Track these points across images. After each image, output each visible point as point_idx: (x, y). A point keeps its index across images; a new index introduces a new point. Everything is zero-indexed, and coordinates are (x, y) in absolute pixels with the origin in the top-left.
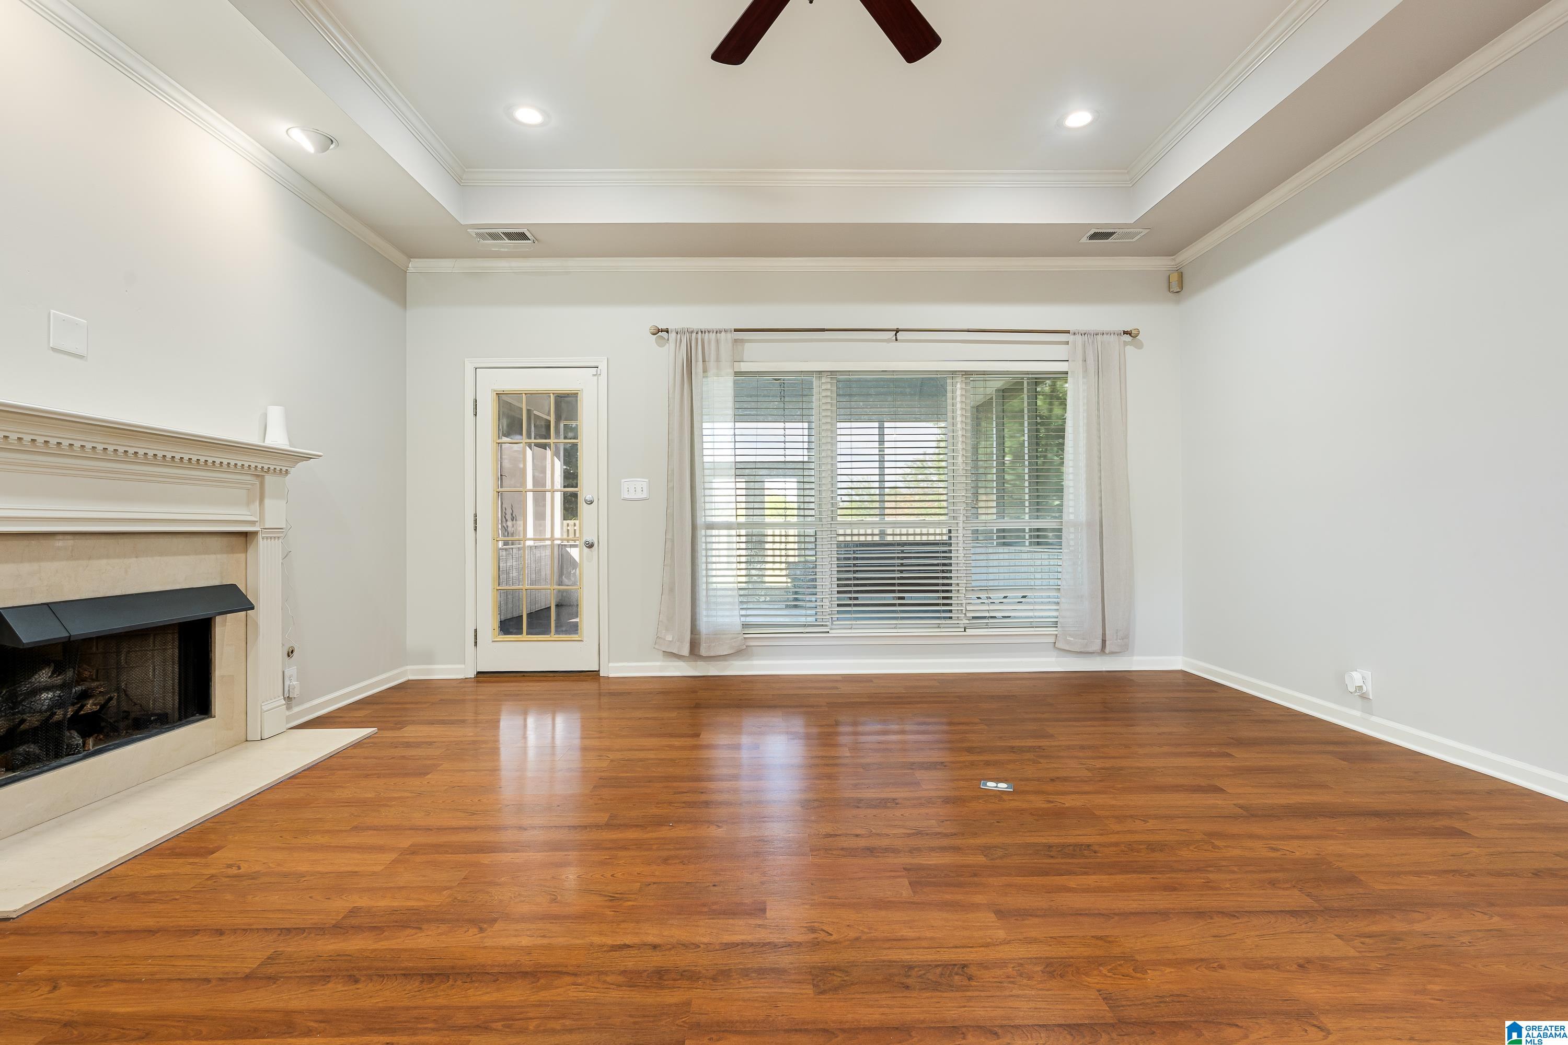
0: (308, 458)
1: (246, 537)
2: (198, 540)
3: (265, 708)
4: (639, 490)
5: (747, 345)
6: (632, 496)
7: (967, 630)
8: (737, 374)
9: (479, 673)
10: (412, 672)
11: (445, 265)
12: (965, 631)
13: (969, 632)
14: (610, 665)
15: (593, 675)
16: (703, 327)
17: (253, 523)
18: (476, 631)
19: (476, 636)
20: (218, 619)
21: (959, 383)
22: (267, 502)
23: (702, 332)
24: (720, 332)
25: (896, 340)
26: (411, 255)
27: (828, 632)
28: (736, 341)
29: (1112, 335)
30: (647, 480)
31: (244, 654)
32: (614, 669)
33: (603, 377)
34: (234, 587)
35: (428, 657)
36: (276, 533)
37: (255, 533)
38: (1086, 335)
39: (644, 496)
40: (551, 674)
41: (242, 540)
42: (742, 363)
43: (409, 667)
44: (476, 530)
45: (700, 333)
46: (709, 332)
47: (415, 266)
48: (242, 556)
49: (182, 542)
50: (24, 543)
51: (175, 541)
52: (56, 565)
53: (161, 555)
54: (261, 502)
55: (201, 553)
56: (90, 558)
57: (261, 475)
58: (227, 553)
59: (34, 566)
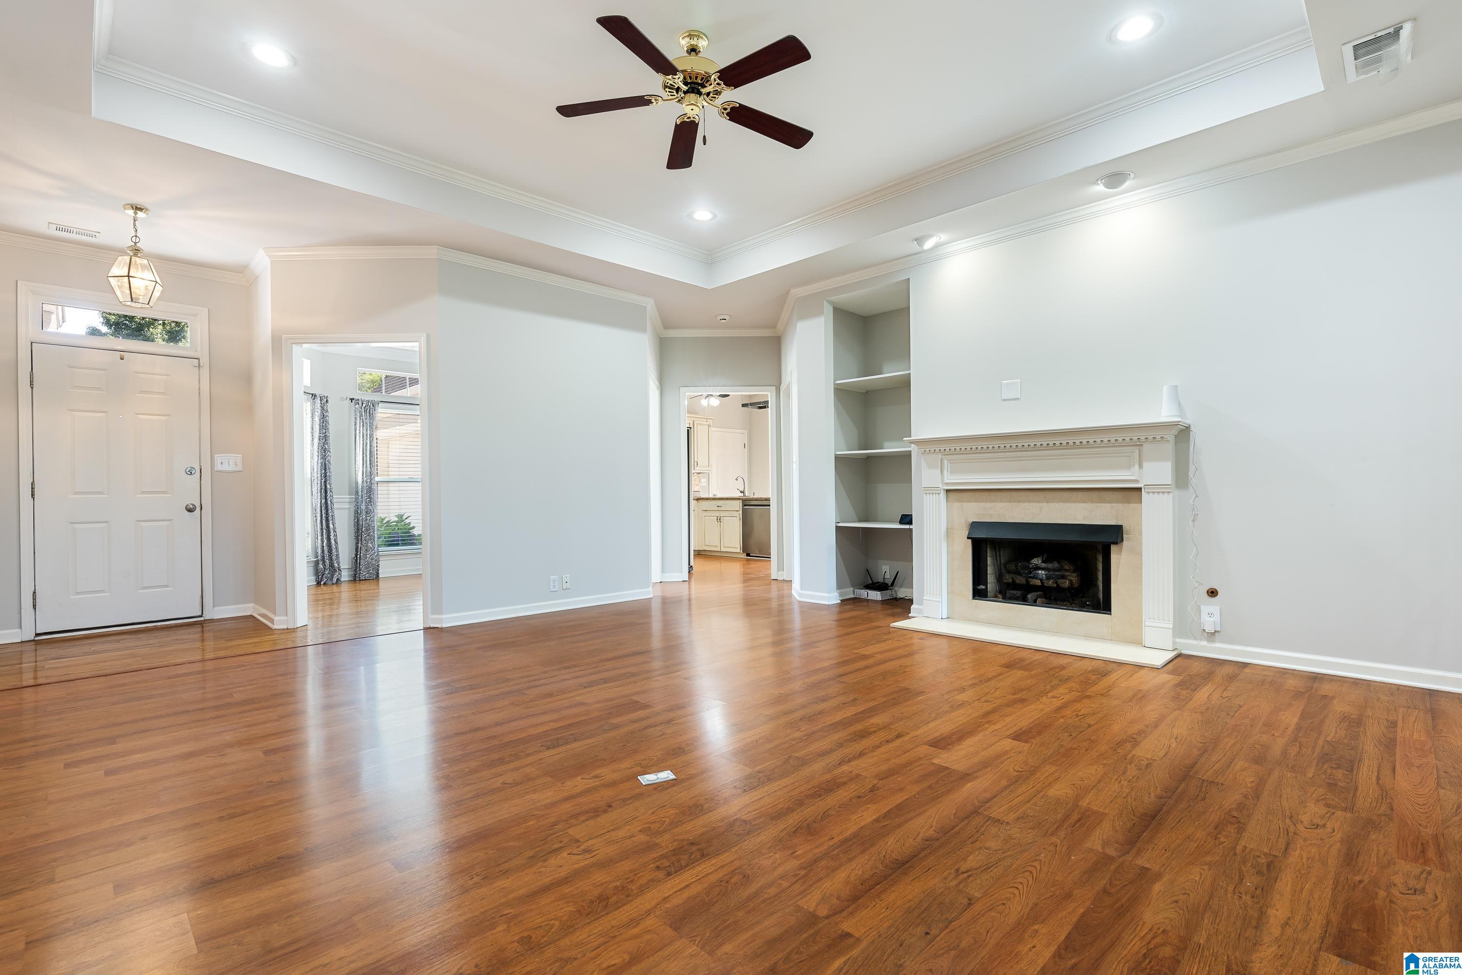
1: (1135, 490)
2: (1093, 494)
3: (1147, 624)
17: (1136, 481)
20: (1112, 547)
22: (1145, 464)
31: (1140, 578)
34: (1120, 527)
36: (1161, 488)
37: (1139, 488)
48: (1133, 505)
49: (1080, 494)
50: (987, 494)
51: (1075, 494)
52: (1002, 504)
53: (1064, 502)
54: (1141, 466)
55: (1096, 502)
56: (1019, 502)
57: (1139, 444)
58: (1123, 502)
59: (992, 504)
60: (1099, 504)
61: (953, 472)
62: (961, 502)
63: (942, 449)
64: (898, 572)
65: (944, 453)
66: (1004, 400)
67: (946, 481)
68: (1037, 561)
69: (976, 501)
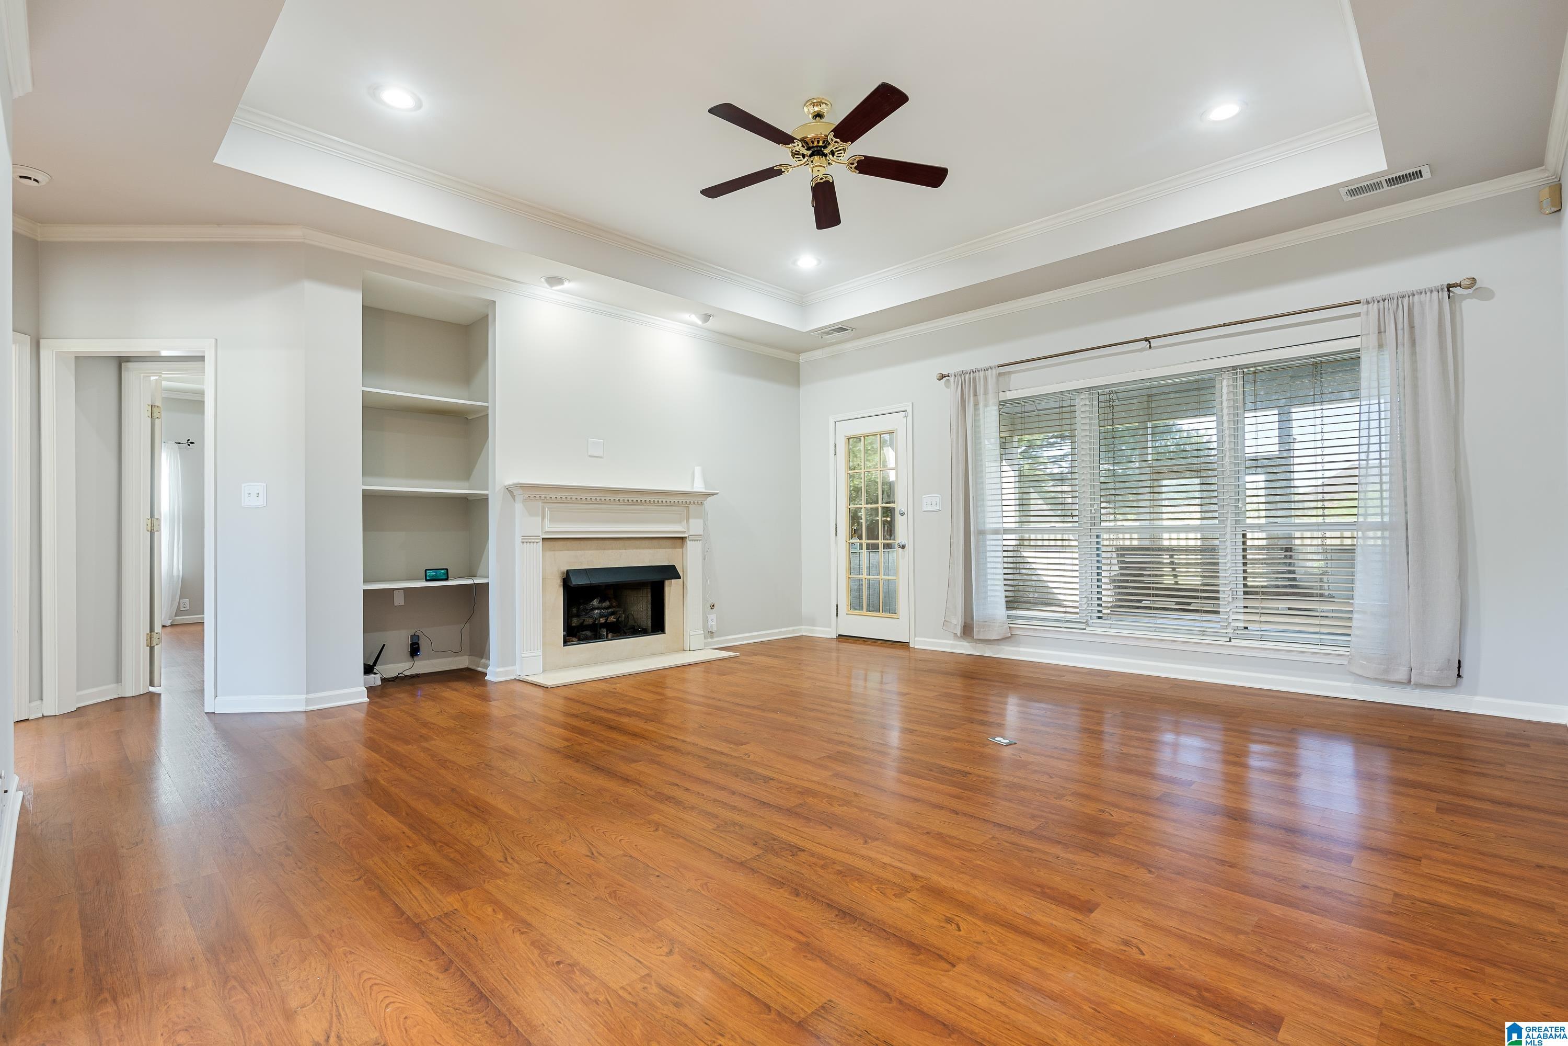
0: (712, 495)
1: (683, 539)
2: (655, 542)
3: (691, 634)
4: (934, 503)
5: (1013, 376)
6: (929, 508)
7: (1232, 640)
8: (1002, 403)
9: (839, 635)
10: (804, 630)
11: (818, 354)
12: (1230, 641)
13: (1234, 642)
14: (916, 639)
15: (905, 645)
16: (974, 368)
17: (684, 532)
18: (837, 606)
19: (837, 609)
20: (667, 582)
21: (1225, 381)
22: (690, 520)
23: (973, 372)
24: (987, 370)
25: (1150, 347)
26: (798, 352)
27: (1085, 629)
28: (1000, 374)
29: (1428, 293)
30: (939, 495)
31: (682, 603)
32: (919, 643)
33: (910, 418)
34: (674, 566)
35: (812, 622)
36: (697, 537)
37: (686, 538)
38: (1386, 301)
39: (938, 508)
40: (880, 642)
41: (679, 542)
42: (1008, 393)
43: (803, 627)
44: (836, 535)
45: (972, 373)
46: (979, 371)
47: (803, 358)
48: (681, 550)
49: (647, 542)
50: (578, 542)
51: (644, 542)
52: (590, 552)
53: (637, 548)
54: (688, 521)
55: (657, 548)
56: (605, 549)
57: (687, 506)
58: (672, 548)
59: (582, 552)
60: (658, 550)
61: (552, 520)
62: (554, 551)
63: (543, 497)
64: (384, 645)
65: (545, 501)
66: (590, 456)
67: (547, 530)
68: (595, 603)
69: (568, 550)
